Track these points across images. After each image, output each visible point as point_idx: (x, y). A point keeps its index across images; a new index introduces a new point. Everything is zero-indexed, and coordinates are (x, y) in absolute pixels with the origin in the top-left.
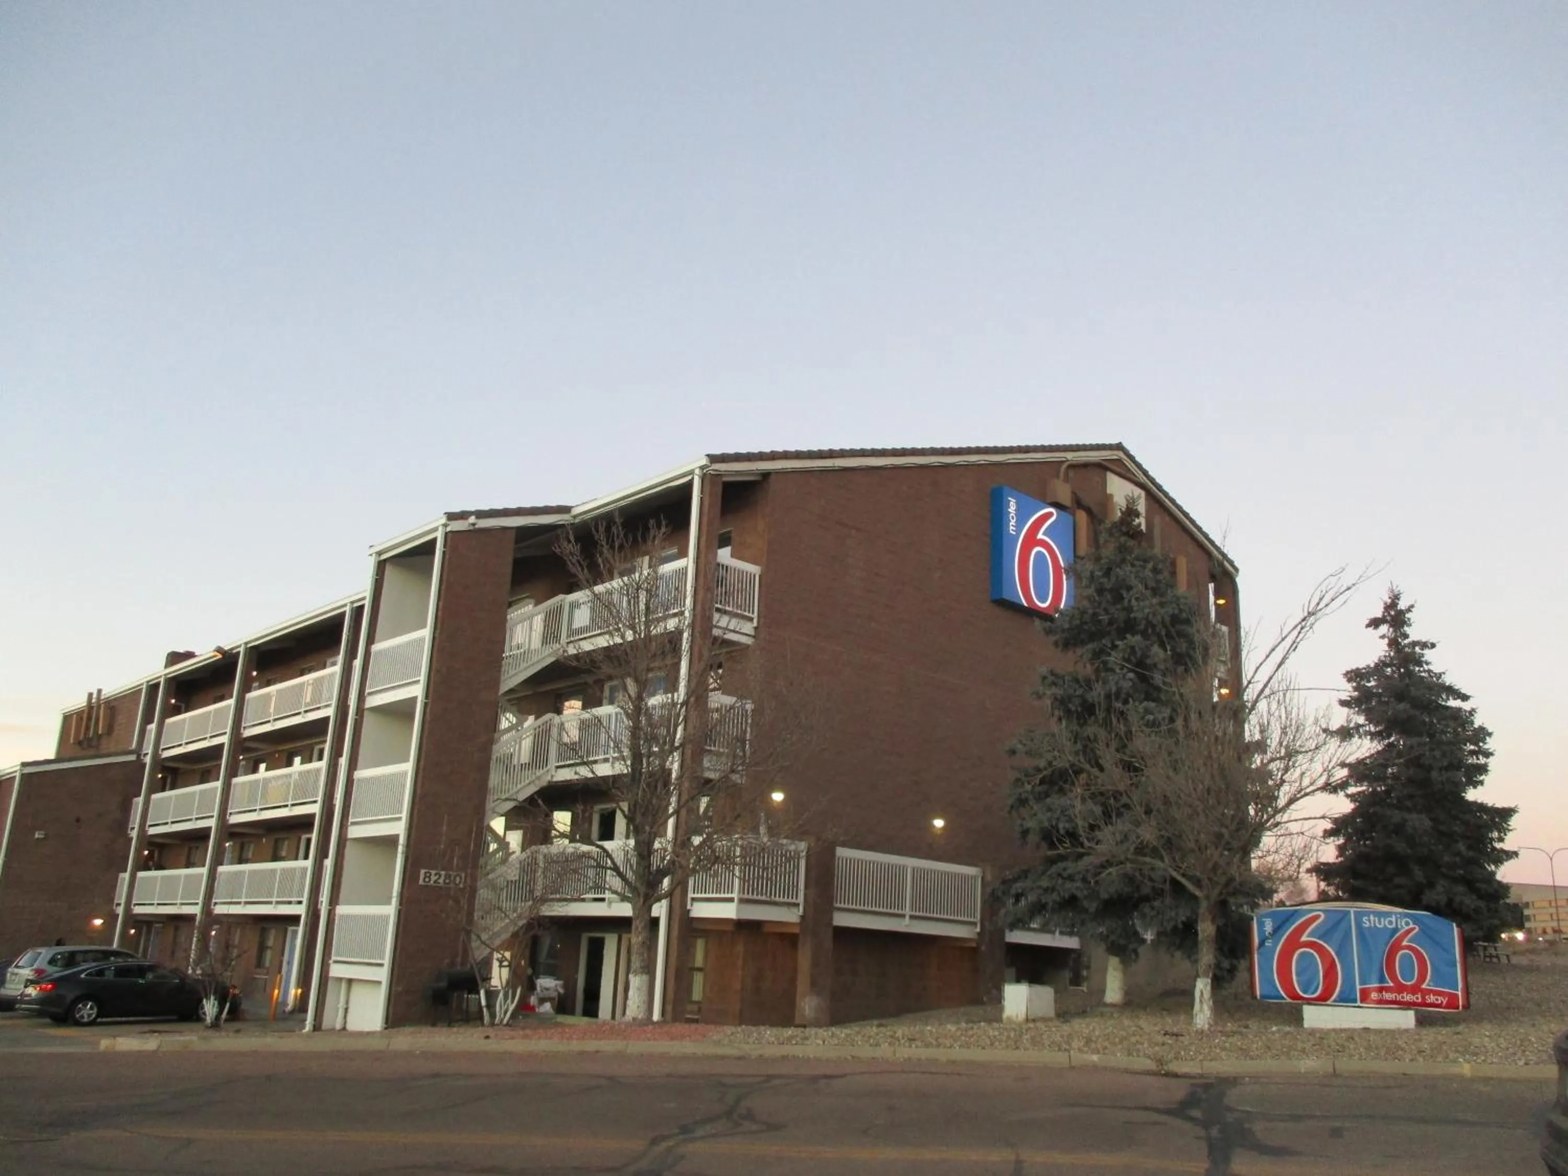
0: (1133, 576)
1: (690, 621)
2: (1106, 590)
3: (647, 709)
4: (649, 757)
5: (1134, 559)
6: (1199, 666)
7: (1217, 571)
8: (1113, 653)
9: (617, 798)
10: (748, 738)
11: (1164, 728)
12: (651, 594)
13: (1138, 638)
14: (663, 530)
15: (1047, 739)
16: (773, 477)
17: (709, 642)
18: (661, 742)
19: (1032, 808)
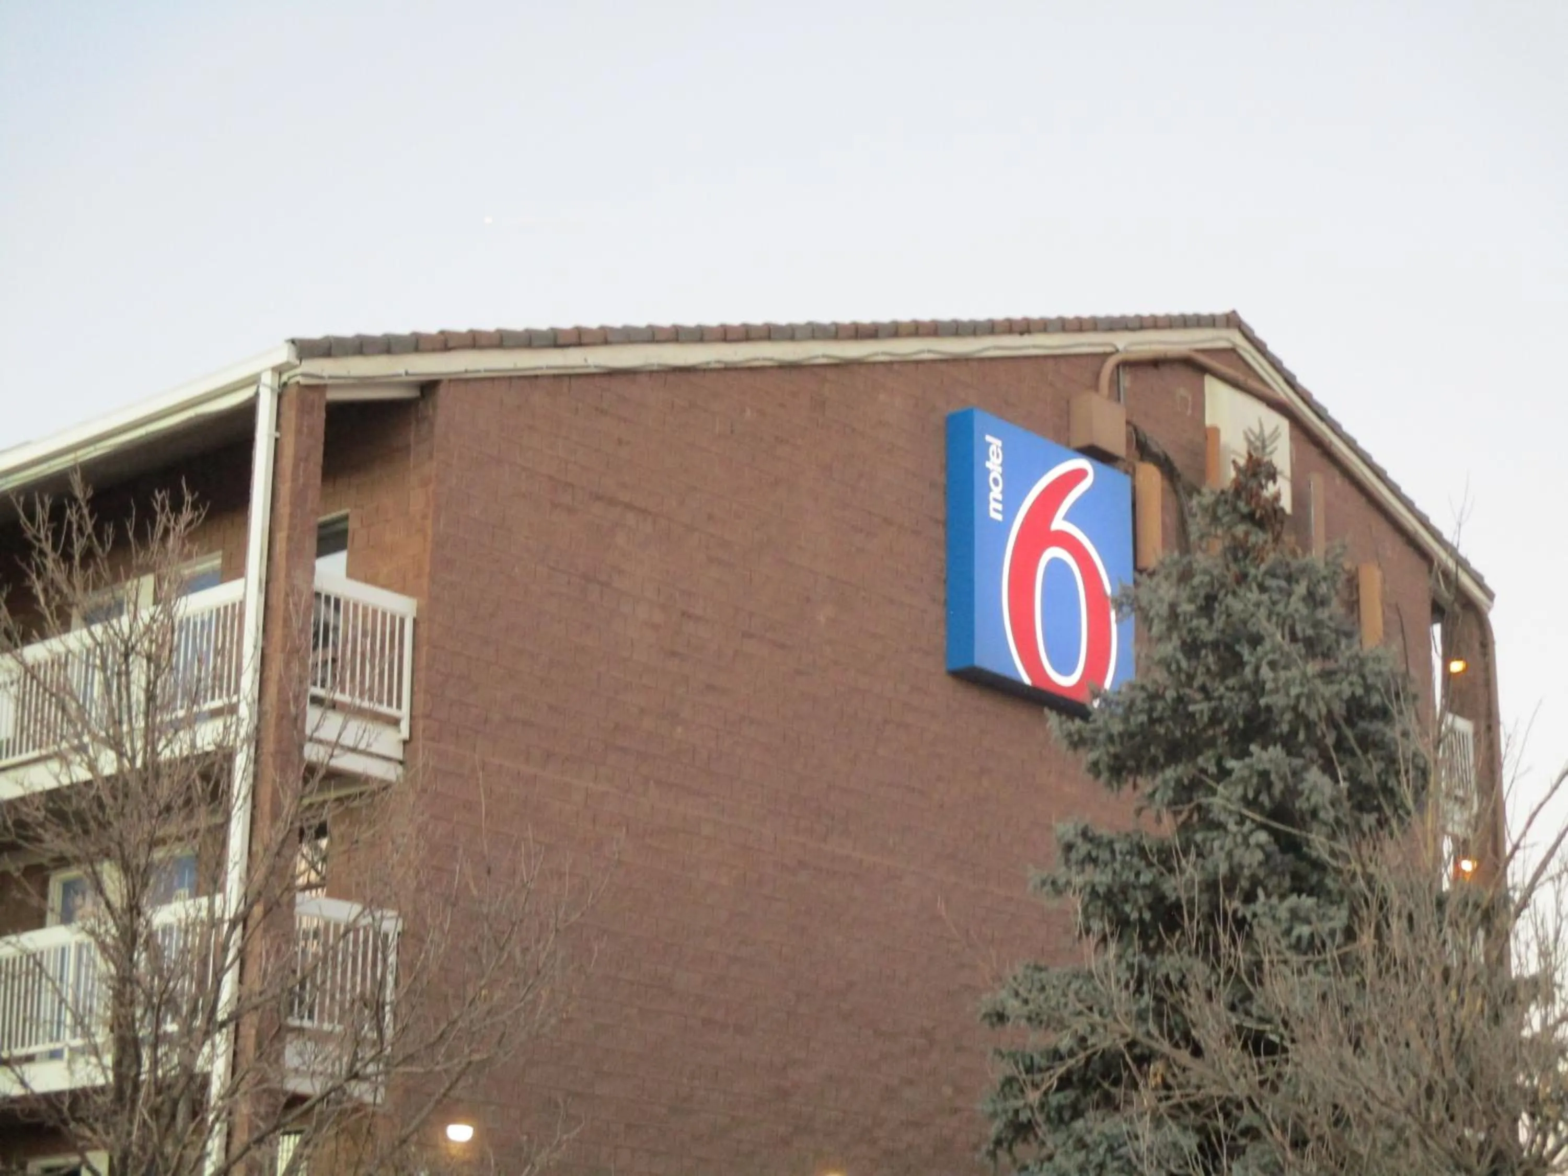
0: (1262, 613)
1: (252, 726)
2: (1204, 645)
3: (151, 935)
4: (155, 1047)
5: (1266, 573)
6: (1408, 813)
7: (1446, 596)
8: (1220, 788)
9: (80, 1144)
10: (388, 999)
11: (1332, 953)
12: (158, 667)
13: (1276, 752)
14: (187, 515)
15: (1075, 985)
16: (442, 391)
17: (294, 777)
18: (185, 1009)
19: (1043, 1144)
